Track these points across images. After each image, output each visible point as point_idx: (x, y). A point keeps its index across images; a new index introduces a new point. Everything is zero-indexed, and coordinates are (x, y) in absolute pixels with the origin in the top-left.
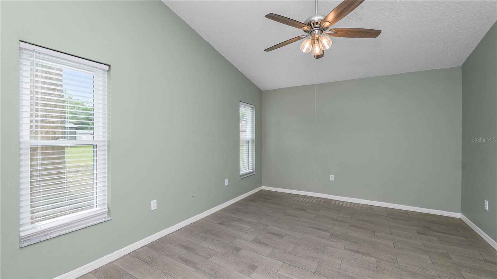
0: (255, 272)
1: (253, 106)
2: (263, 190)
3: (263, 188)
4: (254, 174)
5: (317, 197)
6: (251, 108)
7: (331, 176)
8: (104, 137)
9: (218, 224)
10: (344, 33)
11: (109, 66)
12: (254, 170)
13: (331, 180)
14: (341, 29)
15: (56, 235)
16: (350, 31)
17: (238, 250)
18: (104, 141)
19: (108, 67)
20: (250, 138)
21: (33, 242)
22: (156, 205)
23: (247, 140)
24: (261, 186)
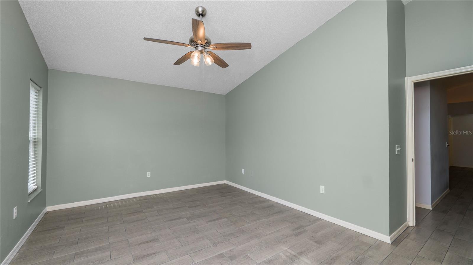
1: (40, 89)
2: (48, 212)
3: (49, 209)
4: (41, 190)
6: (37, 91)
13: (147, 176)
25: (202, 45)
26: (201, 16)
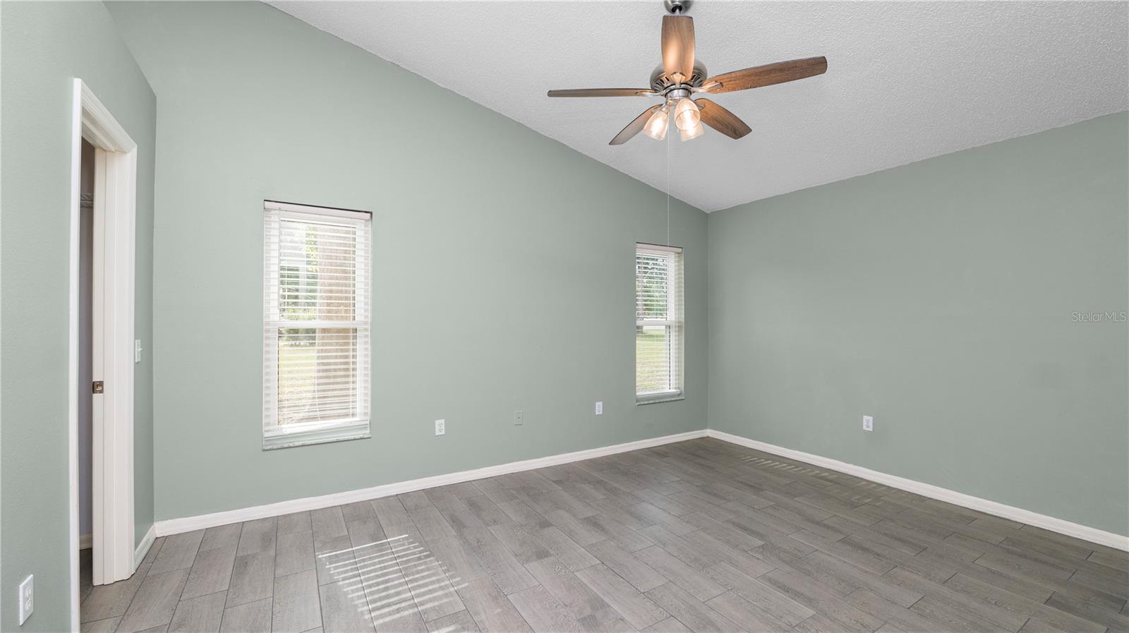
0: (539, 561)
1: (680, 250)
2: (708, 437)
3: (709, 433)
4: (683, 398)
5: (830, 470)
6: (677, 255)
7: (865, 418)
8: (366, 317)
9: (555, 482)
10: (737, 82)
11: (371, 213)
12: (683, 390)
13: (865, 428)
14: (726, 76)
15: (300, 443)
16: (749, 76)
17: (545, 524)
18: (366, 323)
19: (369, 214)
20: (673, 319)
21: (275, 447)
22: (443, 427)
23: (668, 323)
24: (704, 427)
25: (682, 85)
26: (678, 10)
